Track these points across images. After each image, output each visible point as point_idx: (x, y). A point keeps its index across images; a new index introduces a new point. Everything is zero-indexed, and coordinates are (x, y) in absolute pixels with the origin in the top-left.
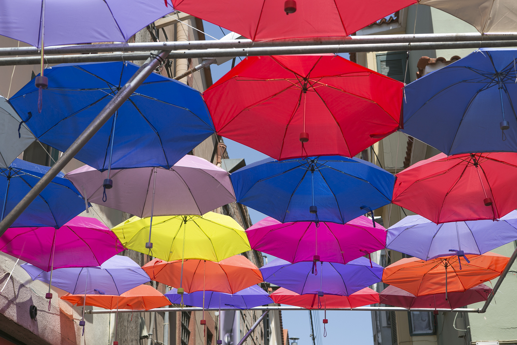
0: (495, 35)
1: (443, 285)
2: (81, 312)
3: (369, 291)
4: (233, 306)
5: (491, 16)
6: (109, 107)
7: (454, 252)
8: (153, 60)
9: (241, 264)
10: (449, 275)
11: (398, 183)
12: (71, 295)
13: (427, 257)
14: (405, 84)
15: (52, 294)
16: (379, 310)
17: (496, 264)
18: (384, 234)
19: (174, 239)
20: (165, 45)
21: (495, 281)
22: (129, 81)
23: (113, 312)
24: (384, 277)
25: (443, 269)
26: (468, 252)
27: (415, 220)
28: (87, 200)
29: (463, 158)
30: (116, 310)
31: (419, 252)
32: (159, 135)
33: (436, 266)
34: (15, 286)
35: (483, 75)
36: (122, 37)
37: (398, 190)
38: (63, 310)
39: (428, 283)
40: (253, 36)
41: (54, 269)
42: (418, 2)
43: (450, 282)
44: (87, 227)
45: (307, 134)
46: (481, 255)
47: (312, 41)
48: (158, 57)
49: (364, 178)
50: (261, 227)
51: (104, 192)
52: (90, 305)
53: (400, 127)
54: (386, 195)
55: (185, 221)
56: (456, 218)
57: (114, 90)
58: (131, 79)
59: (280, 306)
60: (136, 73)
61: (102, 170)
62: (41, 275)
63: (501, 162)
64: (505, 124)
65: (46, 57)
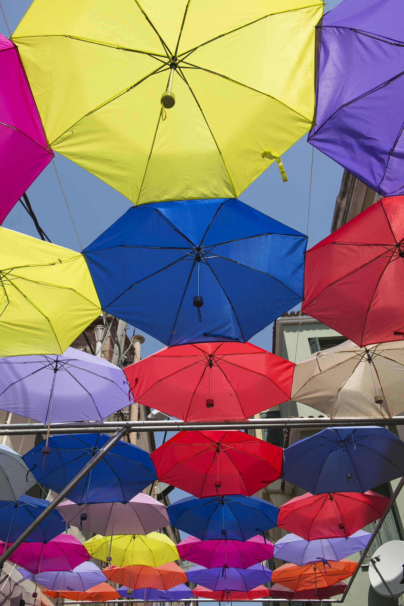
0: (339, 419)
1: (313, 583)
2: (56, 603)
3: (262, 588)
4: (165, 598)
5: (335, 408)
6: (88, 465)
7: (320, 560)
8: (119, 433)
9: (173, 569)
10: (317, 575)
11: (280, 513)
12: (50, 590)
13: (302, 564)
14: (284, 449)
15: (37, 593)
16: (269, 601)
17: (349, 567)
18: (272, 548)
19: (126, 550)
20: (127, 423)
21: (348, 580)
22: (103, 447)
23: (79, 603)
24: (273, 578)
25: (312, 571)
26: (330, 559)
27: (293, 537)
28: (68, 523)
29: (323, 495)
30: (81, 601)
31: (296, 559)
32: (119, 480)
33: (308, 569)
34: (11, 585)
35: (332, 441)
36: (100, 418)
37: (280, 518)
38: (43, 602)
39: (303, 582)
40: (185, 419)
41: (41, 572)
42: (291, 400)
43: (319, 581)
44: (66, 542)
45: (220, 482)
46: (338, 561)
47: (223, 422)
48: (122, 432)
49: (258, 509)
50: (187, 543)
51: (81, 523)
52: (63, 597)
53: (281, 476)
54: (273, 521)
55: (134, 538)
56: (321, 537)
57: (91, 450)
58: (104, 446)
59: (197, 598)
60: (108, 442)
61: (80, 504)
62: (30, 576)
63: (348, 497)
64: (349, 475)
65: (51, 430)
